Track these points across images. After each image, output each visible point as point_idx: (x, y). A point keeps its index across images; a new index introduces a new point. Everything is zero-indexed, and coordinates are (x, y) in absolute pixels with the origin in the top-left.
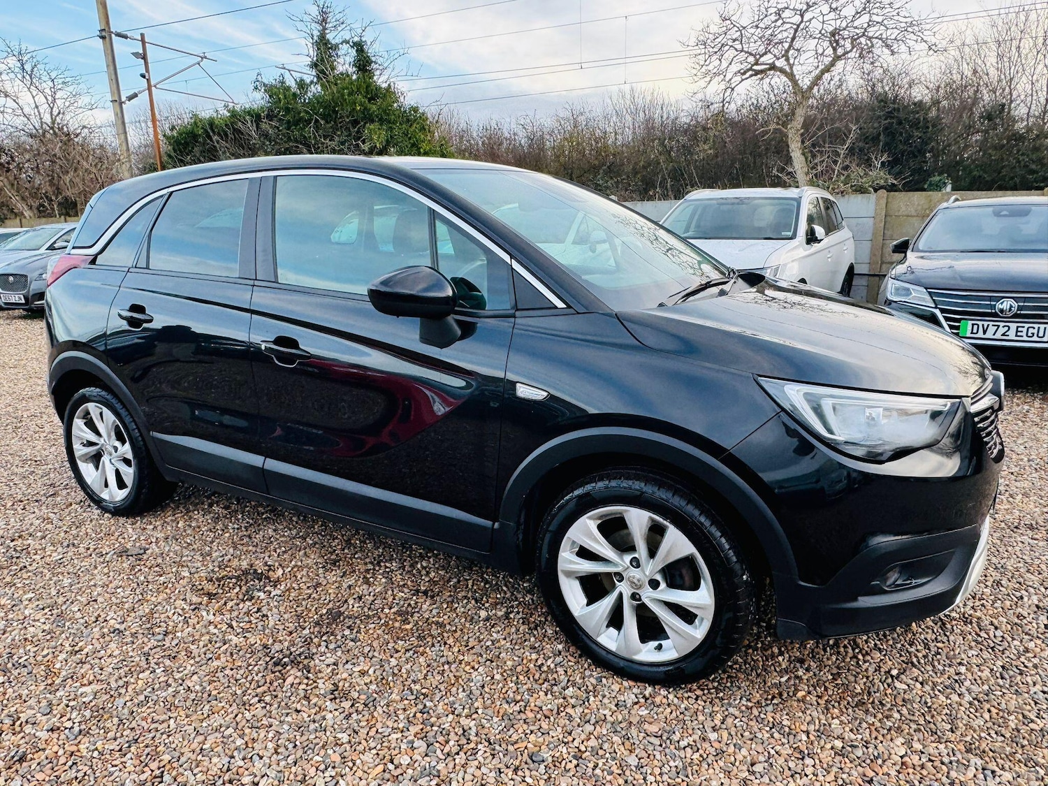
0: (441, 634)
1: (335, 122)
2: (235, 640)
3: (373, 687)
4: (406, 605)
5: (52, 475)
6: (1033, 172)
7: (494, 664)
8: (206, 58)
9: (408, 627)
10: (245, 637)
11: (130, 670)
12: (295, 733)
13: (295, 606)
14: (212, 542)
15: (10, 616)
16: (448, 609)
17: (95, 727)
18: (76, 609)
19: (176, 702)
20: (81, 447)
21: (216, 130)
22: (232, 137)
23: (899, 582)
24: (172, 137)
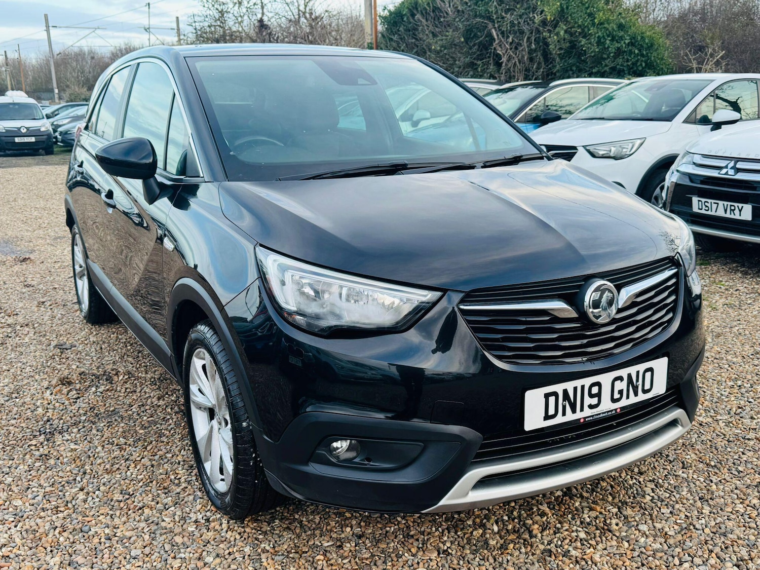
7: (152, 468)
21: (419, 9)
22: (431, 14)
23: (357, 460)
24: (385, 18)
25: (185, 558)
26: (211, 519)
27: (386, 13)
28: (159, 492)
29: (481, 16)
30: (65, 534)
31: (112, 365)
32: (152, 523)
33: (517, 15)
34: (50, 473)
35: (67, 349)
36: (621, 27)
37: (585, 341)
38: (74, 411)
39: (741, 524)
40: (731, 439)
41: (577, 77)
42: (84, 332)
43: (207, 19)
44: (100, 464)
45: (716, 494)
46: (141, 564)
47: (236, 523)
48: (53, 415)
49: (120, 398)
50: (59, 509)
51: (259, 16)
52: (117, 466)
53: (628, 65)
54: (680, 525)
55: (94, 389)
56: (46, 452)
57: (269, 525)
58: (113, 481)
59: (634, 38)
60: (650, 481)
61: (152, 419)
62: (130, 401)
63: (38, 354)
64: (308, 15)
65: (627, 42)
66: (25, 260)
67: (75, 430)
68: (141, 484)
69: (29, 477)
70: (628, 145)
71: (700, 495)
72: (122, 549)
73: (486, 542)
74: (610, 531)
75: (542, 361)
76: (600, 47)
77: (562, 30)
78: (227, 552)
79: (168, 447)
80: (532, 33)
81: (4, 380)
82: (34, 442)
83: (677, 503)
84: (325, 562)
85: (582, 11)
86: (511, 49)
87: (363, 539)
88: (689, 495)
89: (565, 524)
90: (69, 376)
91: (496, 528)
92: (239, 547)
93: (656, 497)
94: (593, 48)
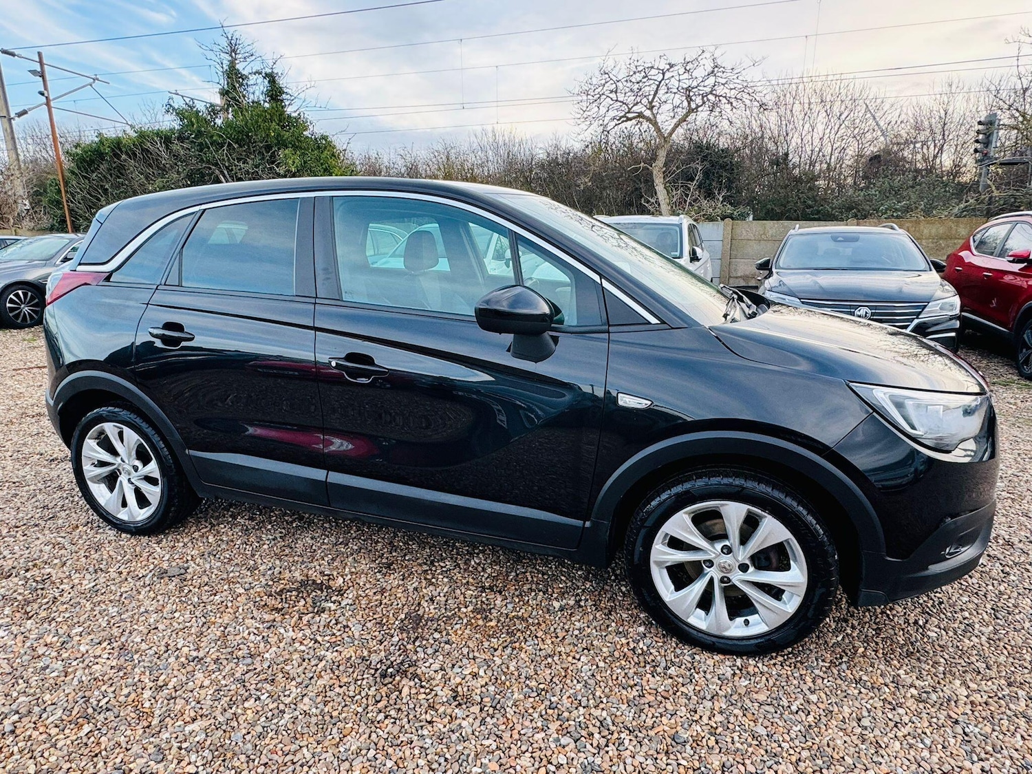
0: (527, 628)
1: (249, 146)
2: (329, 655)
3: (492, 688)
4: (479, 603)
5: (40, 497)
6: (810, 207)
7: (592, 652)
8: (98, 80)
9: (493, 623)
10: (337, 651)
11: (231, 700)
12: (441, 746)
13: (371, 614)
14: (253, 555)
15: (65, 655)
16: (521, 603)
17: (222, 768)
18: (140, 640)
19: (299, 729)
20: (93, 468)
21: (124, 149)
24: (75, 155)
29: (208, 162)
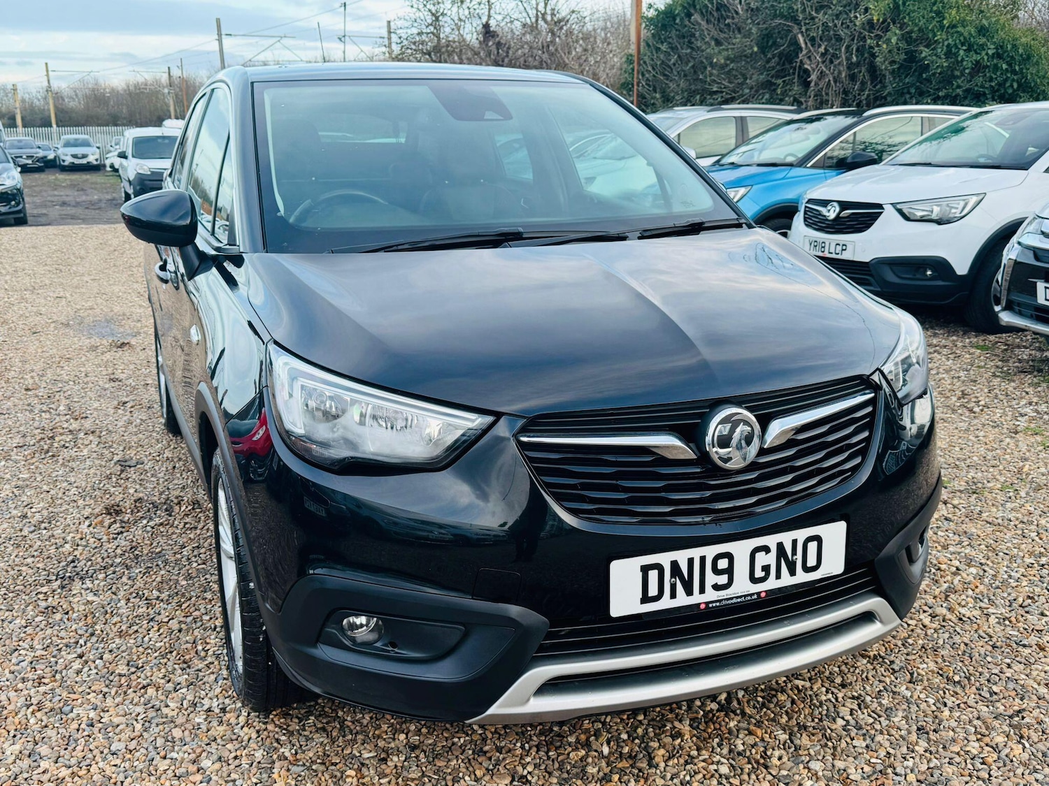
7: (178, 634)
21: (698, 7)
22: (715, 14)
23: (378, 645)
24: (650, 20)
25: (176, 759)
26: (227, 709)
27: (651, 13)
28: (176, 666)
29: (782, 16)
30: (39, 715)
31: (179, 490)
32: (153, 707)
33: (832, 15)
34: (49, 631)
35: (130, 467)
36: (982, 31)
37: (708, 493)
38: (109, 551)
39: (967, 772)
40: (998, 644)
41: (917, 104)
42: (160, 445)
43: (416, 24)
44: (115, 624)
45: (945, 723)
46: (118, 762)
47: (258, 717)
48: (81, 554)
49: (174, 536)
50: (43, 680)
51: (484, 20)
52: (135, 628)
53: (991, 86)
54: (873, 765)
55: (145, 522)
56: (55, 604)
57: (300, 723)
58: (124, 648)
59: (1001, 47)
60: (853, 698)
61: (204, 566)
62: (185, 540)
63: (92, 471)
64: (549, 18)
65: (990, 52)
66: (123, 344)
67: (101, 576)
68: (156, 654)
69: (22, 635)
70: (959, 204)
71: (920, 723)
72: (102, 740)
73: (584, 771)
74: (766, 767)
75: (640, 518)
76: (950, 60)
77: (894, 35)
78: (233, 755)
79: (209, 606)
80: (853, 40)
81: (38, 504)
82: (44, 589)
83: (881, 733)
84: (355, 779)
85: (925, 9)
86: (823, 62)
87: (417, 752)
88: (904, 722)
89: (704, 752)
90: (121, 503)
91: (606, 750)
92: (250, 749)
93: (852, 722)
94: (939, 61)
